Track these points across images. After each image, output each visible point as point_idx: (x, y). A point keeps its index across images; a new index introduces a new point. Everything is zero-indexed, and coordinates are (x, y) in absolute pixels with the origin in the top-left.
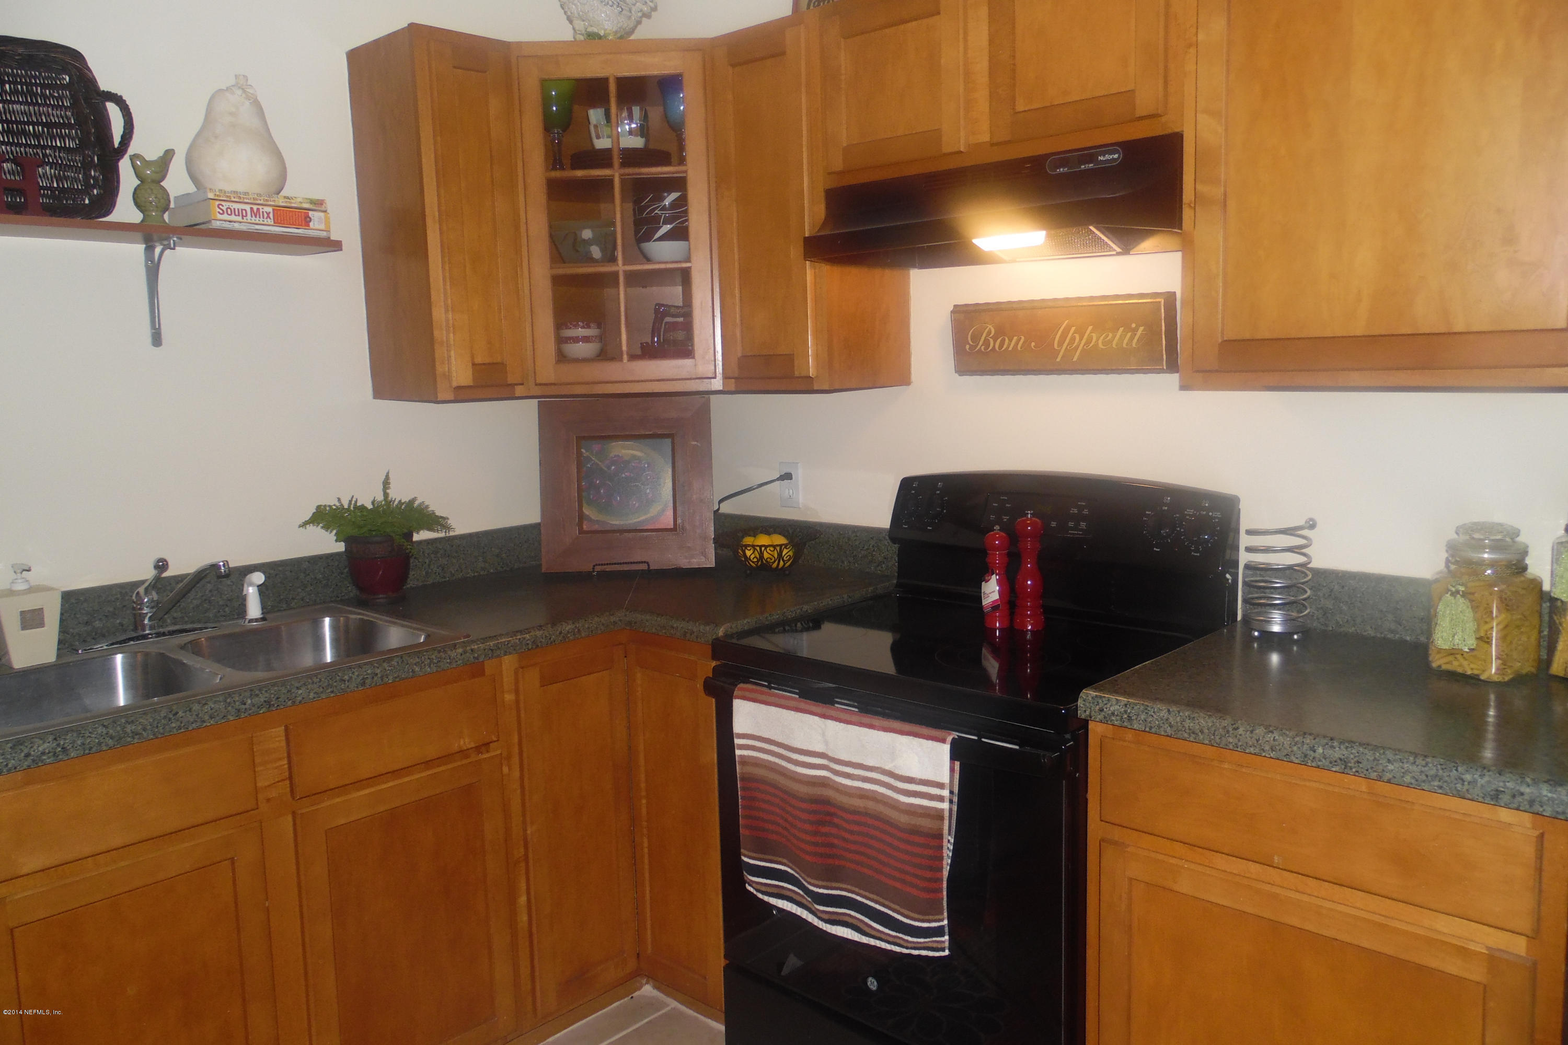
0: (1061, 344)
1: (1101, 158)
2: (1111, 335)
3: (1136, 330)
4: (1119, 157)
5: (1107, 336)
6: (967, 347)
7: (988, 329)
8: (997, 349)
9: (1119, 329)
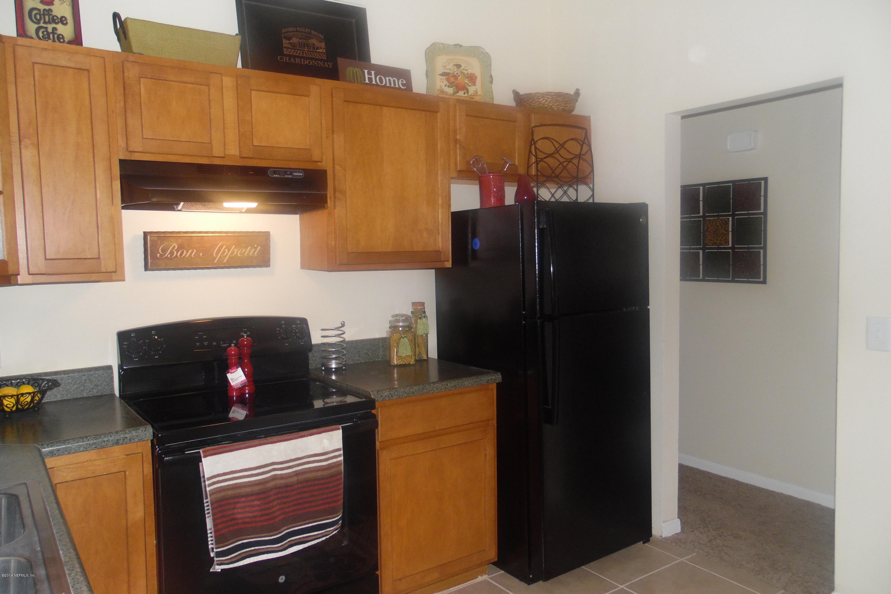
0: (217, 254)
1: (295, 174)
2: (244, 250)
3: (257, 248)
4: (303, 175)
5: (242, 250)
6: (158, 255)
7: (173, 245)
8: (179, 256)
9: (248, 247)
